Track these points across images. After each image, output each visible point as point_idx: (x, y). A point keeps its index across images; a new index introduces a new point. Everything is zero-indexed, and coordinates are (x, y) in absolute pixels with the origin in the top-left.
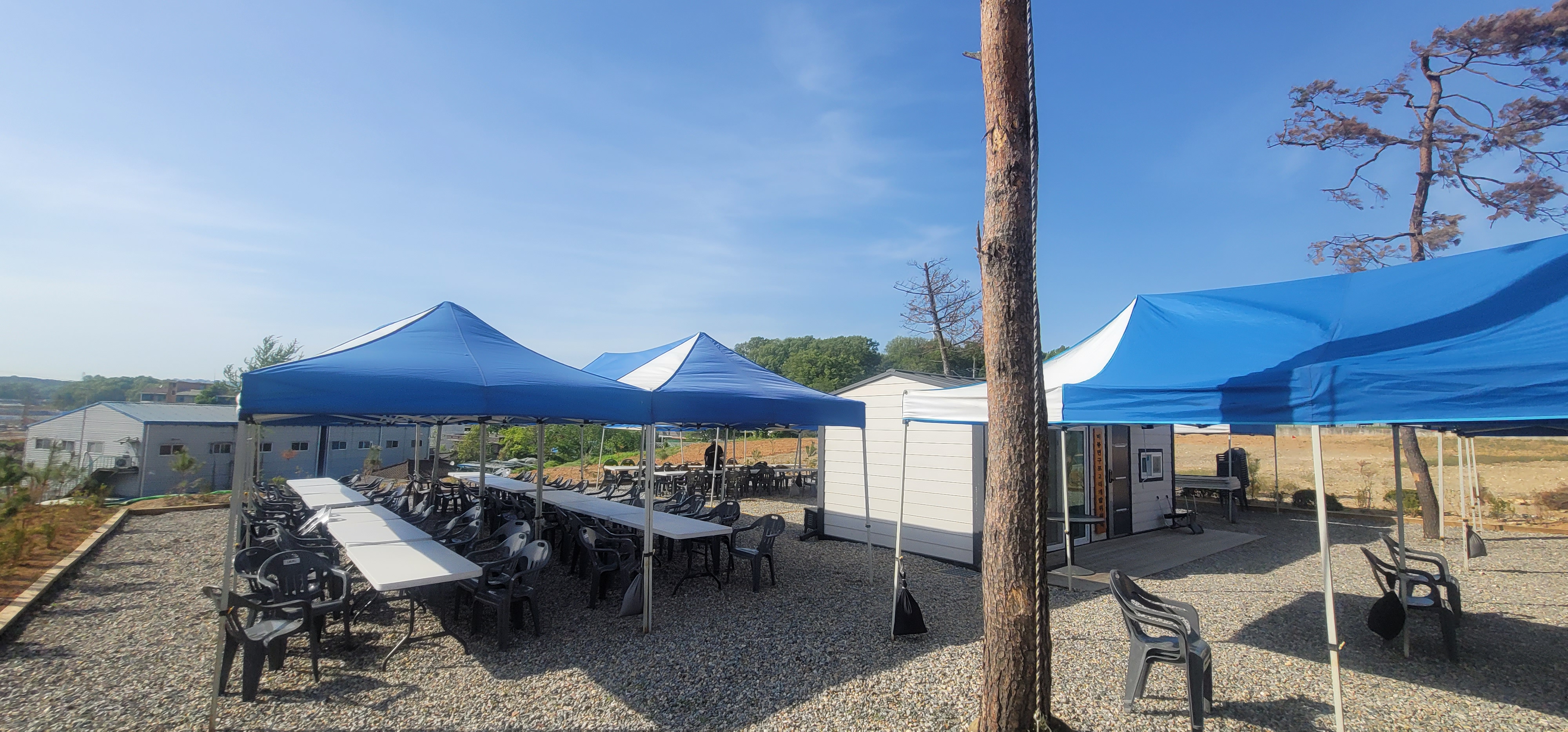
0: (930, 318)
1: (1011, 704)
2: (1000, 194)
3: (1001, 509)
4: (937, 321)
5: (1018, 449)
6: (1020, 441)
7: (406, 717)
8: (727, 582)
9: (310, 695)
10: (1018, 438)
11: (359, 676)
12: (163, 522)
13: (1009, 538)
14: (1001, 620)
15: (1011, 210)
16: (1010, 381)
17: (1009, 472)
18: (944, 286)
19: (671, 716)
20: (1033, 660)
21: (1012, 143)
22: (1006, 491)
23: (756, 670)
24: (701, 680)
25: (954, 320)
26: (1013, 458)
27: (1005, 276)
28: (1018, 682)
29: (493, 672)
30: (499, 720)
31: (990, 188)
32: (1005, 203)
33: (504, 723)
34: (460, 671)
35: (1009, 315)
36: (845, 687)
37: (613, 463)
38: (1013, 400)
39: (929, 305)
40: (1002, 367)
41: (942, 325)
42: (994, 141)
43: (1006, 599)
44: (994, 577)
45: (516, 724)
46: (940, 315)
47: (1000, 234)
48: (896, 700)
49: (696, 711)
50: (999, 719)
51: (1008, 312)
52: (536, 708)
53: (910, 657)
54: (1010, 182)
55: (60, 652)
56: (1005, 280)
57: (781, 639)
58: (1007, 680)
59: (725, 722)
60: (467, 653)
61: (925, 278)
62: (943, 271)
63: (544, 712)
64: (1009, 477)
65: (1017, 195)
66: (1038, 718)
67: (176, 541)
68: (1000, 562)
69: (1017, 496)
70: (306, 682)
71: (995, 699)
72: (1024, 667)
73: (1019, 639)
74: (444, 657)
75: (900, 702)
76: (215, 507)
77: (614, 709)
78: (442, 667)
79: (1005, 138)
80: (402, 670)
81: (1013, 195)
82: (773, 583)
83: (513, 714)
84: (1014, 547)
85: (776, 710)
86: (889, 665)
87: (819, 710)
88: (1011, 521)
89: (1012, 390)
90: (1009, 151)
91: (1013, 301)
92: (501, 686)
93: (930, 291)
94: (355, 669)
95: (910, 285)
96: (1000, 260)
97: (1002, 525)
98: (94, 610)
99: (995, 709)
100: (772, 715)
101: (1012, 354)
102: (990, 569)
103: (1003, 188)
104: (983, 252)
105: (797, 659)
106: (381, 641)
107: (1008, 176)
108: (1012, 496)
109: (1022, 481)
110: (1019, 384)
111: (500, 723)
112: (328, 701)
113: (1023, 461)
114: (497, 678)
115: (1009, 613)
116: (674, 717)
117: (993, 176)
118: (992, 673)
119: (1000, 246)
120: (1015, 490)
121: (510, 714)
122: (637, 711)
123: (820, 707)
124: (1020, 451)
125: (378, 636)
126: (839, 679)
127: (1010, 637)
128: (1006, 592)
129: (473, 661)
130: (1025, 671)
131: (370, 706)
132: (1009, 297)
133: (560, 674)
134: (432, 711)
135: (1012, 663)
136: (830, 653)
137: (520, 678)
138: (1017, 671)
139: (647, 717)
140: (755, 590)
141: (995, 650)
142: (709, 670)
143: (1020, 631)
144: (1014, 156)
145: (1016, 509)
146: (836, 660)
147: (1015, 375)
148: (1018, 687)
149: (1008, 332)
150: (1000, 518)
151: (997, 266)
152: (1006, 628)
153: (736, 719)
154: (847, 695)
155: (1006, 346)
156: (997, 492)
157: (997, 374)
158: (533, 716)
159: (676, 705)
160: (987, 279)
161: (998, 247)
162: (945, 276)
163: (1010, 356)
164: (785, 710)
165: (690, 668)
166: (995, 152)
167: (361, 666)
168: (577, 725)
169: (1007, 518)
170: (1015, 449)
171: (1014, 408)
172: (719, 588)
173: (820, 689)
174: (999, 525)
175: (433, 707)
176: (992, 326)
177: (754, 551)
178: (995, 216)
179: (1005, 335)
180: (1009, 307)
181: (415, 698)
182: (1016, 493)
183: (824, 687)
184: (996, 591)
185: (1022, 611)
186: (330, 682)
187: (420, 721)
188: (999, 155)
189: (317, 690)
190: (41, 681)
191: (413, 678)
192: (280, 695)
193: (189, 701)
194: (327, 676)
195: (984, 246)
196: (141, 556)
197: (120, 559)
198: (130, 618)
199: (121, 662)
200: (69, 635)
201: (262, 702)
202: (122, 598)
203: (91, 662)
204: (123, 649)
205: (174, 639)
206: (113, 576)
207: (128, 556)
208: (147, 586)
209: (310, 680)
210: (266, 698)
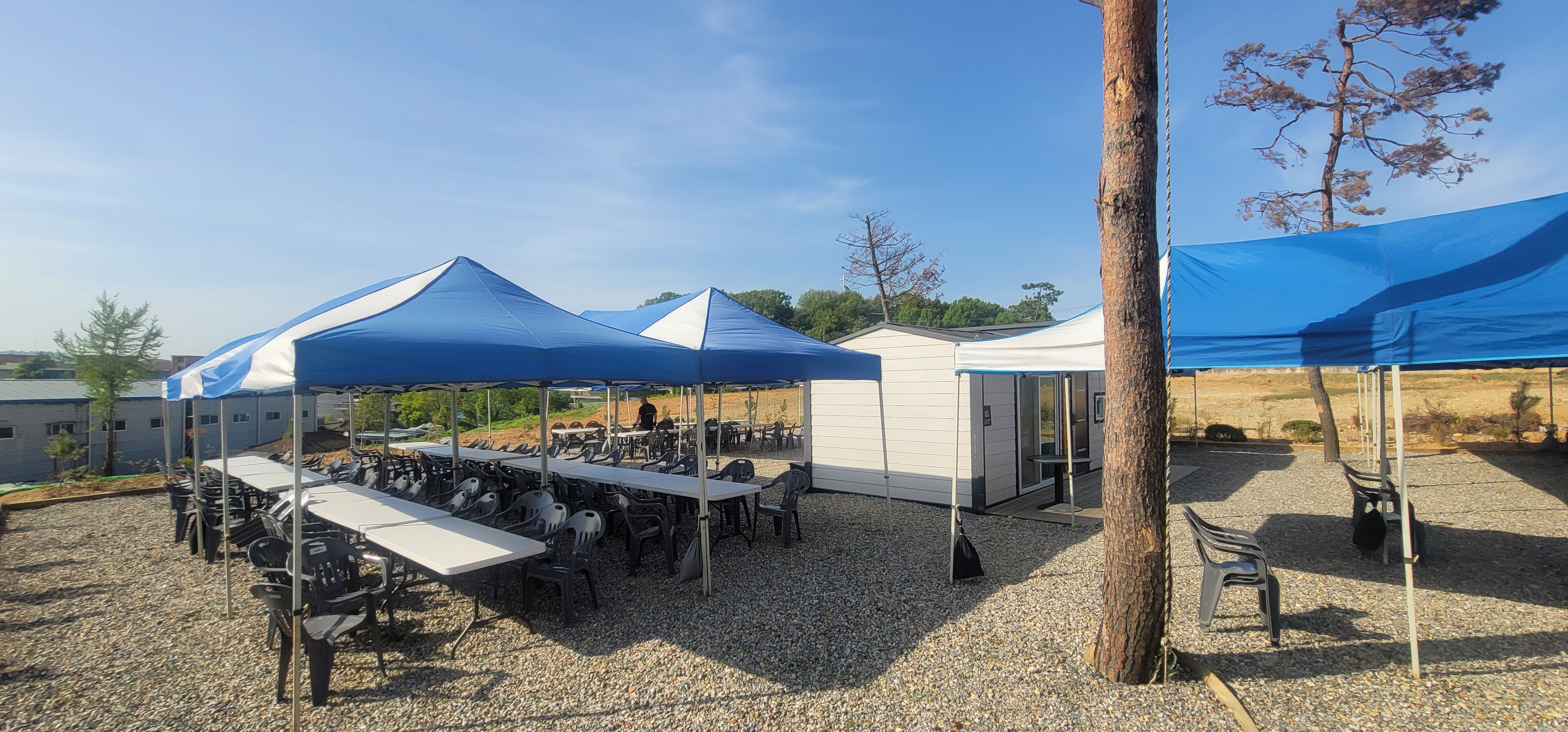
0: (872, 271)
1: (1139, 633)
2: (1125, 145)
3: (1127, 454)
4: (879, 274)
5: (1144, 395)
6: (1145, 388)
7: (515, 705)
8: (753, 541)
9: (385, 693)
10: (1143, 385)
11: (427, 668)
12: (53, 516)
13: (1138, 483)
14: (1131, 557)
15: (1137, 161)
16: (1136, 331)
17: (1135, 418)
18: (886, 238)
19: (794, 675)
20: (1161, 592)
21: (1137, 94)
22: (1132, 437)
23: (846, 624)
24: (799, 638)
25: (893, 273)
26: (1139, 404)
27: (1133, 228)
28: (1148, 614)
29: (577, 650)
30: (619, 698)
31: (1110, 138)
32: (1132, 154)
33: (627, 700)
34: (540, 652)
35: (1137, 266)
36: (941, 633)
37: (562, 426)
38: (1139, 349)
39: (870, 258)
40: (1128, 317)
41: (883, 278)
42: (1117, 91)
43: (1137, 538)
44: (1122, 517)
45: (641, 700)
46: (881, 268)
47: (1127, 186)
48: (995, 641)
49: (815, 669)
50: (1126, 648)
51: (1136, 263)
52: (650, 682)
53: (980, 599)
54: (1136, 134)
55: (36, 674)
56: (1133, 232)
57: (847, 592)
58: (1136, 612)
59: (851, 676)
60: (533, 632)
61: (866, 231)
62: (883, 222)
63: (661, 685)
64: (1135, 423)
65: (1143, 146)
66: (1166, 645)
67: (90, 536)
68: (1128, 504)
69: (1144, 441)
70: (371, 681)
71: (1122, 630)
72: (1153, 599)
73: (1149, 574)
74: (510, 639)
75: (1001, 642)
76: (111, 496)
77: (732, 675)
78: (515, 650)
79: (1131, 89)
80: (474, 656)
81: (1140, 146)
82: (800, 539)
83: (630, 690)
84: (1142, 489)
85: (893, 661)
86: (966, 608)
87: (932, 656)
88: (1139, 465)
89: (1138, 339)
90: (1134, 101)
91: (1140, 252)
92: (595, 664)
93: (871, 244)
94: (417, 660)
95: (852, 238)
96: (1128, 212)
97: (1129, 469)
98: (40, 622)
99: (1122, 639)
100: (892, 665)
101: (1139, 305)
102: (1117, 511)
103: (1128, 139)
104: (1107, 204)
105: (878, 609)
106: (426, 628)
107: (1134, 127)
108: (1138, 441)
109: (1148, 426)
110: (1145, 334)
111: (623, 701)
112: (413, 697)
113: (1148, 408)
114: (586, 655)
115: (1139, 551)
116: (797, 677)
117: (1116, 127)
118: (1119, 607)
119: (1128, 197)
120: (1141, 435)
121: (627, 690)
122: (758, 675)
123: (932, 653)
124: (1146, 397)
125: (421, 624)
126: (932, 625)
127: (1140, 573)
128: (1136, 531)
129: (544, 640)
130: (1154, 603)
131: (467, 697)
132: (1137, 249)
133: (649, 645)
134: (539, 695)
135: (1141, 597)
136: (905, 601)
137: (609, 654)
138: (1147, 604)
139: (771, 679)
140: (787, 546)
141: (1124, 586)
142: (799, 627)
143: (1151, 566)
144: (1140, 107)
145: (1143, 453)
146: (915, 608)
147: (1141, 325)
148: (1146, 618)
149: (1135, 283)
150: (1126, 462)
151: (1124, 217)
152: (1137, 565)
153: (860, 673)
154: (949, 639)
155: (1132, 297)
156: (1123, 439)
157: (1122, 324)
158: (652, 690)
159: (793, 666)
160: (1112, 230)
161: (1125, 198)
162: (886, 230)
163: (1137, 307)
164: (901, 660)
165: (779, 627)
166: (1119, 102)
167: (420, 657)
168: (706, 694)
169: (1134, 462)
170: (1141, 395)
171: (1140, 357)
172: (749, 546)
173: (920, 636)
174: (1126, 469)
175: (538, 691)
176: (1118, 277)
177: (778, 508)
178: (1120, 167)
179: (1132, 286)
180: (1136, 258)
181: (511, 684)
182: (1143, 438)
183: (922, 635)
184: (1125, 531)
185: (1151, 548)
186: (400, 677)
187: (534, 707)
188: (1124, 106)
189: (391, 685)
190: (38, 708)
191: (494, 663)
192: (350, 695)
193: (245, 712)
194: (391, 670)
195: (1108, 198)
196: (54, 555)
197: (28, 562)
198: (98, 628)
199: (126, 678)
200: (31, 653)
201: (336, 704)
202: (70, 606)
203: (87, 680)
204: (117, 663)
205: (174, 646)
206: (35, 581)
207: (36, 557)
208: (91, 589)
209: (375, 676)
210: (340, 700)
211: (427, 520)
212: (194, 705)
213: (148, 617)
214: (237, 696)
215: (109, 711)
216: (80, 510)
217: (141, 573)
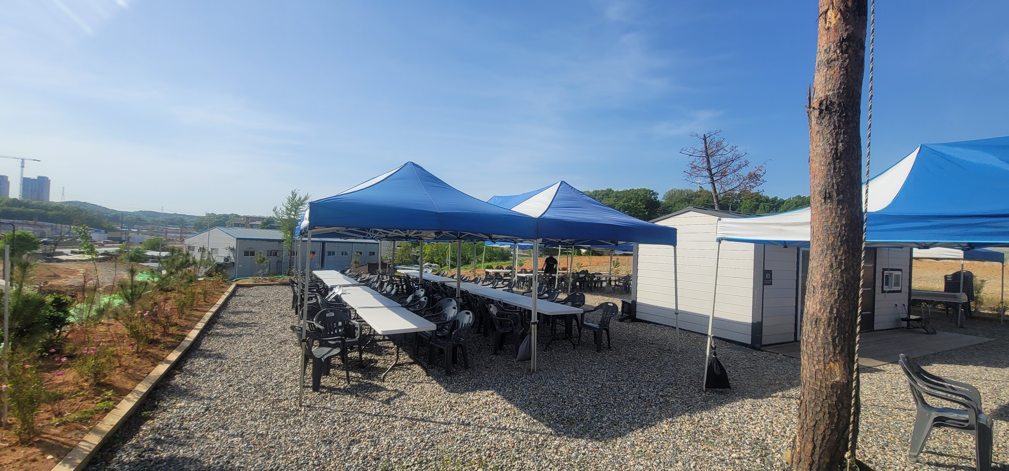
0: (706, 173)
1: (824, 444)
2: (832, 61)
3: (822, 302)
4: (712, 176)
5: (839, 258)
6: (841, 252)
7: (401, 410)
8: (578, 345)
9: (346, 391)
10: (839, 250)
11: (370, 383)
12: (252, 290)
13: (829, 325)
14: (819, 383)
15: (842, 73)
16: (835, 206)
17: (830, 275)
18: (718, 151)
19: (562, 426)
20: (846, 415)
21: (845, 20)
22: (827, 290)
23: (612, 402)
24: (576, 405)
25: (724, 174)
26: (834, 264)
27: (835, 125)
28: (832, 430)
29: (446, 388)
30: (455, 417)
31: (821, 57)
32: (837, 68)
33: (459, 419)
34: (427, 386)
35: (837, 155)
36: (678, 420)
37: (491, 268)
38: (837, 220)
39: (705, 164)
40: (828, 196)
41: (715, 178)
42: (828, 20)
43: (825, 369)
44: (814, 352)
45: (466, 421)
46: (714, 171)
47: (831, 93)
48: (718, 432)
49: (578, 425)
50: (812, 454)
51: (836, 153)
52: (476, 412)
53: (721, 404)
54: (841, 52)
55: (220, 356)
56: (834, 129)
57: (624, 384)
58: (822, 428)
59: (599, 434)
60: (428, 375)
61: (703, 145)
62: (717, 139)
63: (482, 415)
64: (830, 279)
65: (847, 61)
66: (849, 458)
67: (262, 302)
68: (820, 341)
69: (837, 293)
70: (342, 384)
71: (810, 440)
72: (837, 419)
73: (835, 399)
74: (415, 377)
75: (721, 434)
76: (276, 284)
77: (524, 418)
78: (416, 382)
79: (839, 16)
80: (393, 382)
81: (845, 61)
82: (610, 348)
83: (463, 414)
84: (833, 331)
85: (633, 430)
86: (707, 408)
87: (663, 433)
88: (831, 312)
89: (836, 213)
90: (842, 27)
91: (841, 144)
92: (452, 397)
93: (707, 154)
94: (367, 379)
95: (692, 151)
96: (831, 113)
97: (822, 314)
98: (230, 335)
99: (810, 447)
100: (631, 433)
101: (838, 186)
102: (810, 346)
103: (835, 56)
104: (814, 108)
105: (639, 398)
106: (378, 364)
107: (841, 46)
108: (832, 294)
109: (842, 282)
110: (842, 209)
111: (457, 419)
112: (357, 396)
113: (843, 267)
114: (449, 392)
115: (826, 380)
116: (564, 427)
117: (825, 48)
118: (808, 421)
119: (831, 102)
120: (835, 289)
121: (461, 414)
122: (540, 421)
123: (664, 431)
124: (841, 259)
125: (376, 362)
126: (673, 414)
127: (826, 397)
128: (824, 363)
129: (432, 380)
130: (838, 422)
131: (380, 401)
132: (837, 142)
133: (485, 393)
134: (415, 407)
135: (827, 416)
136: (662, 396)
137: (462, 393)
138: (832, 422)
139: (547, 425)
140: (599, 351)
141: (812, 405)
142: (580, 399)
143: (836, 393)
144: (847, 30)
145: (836, 302)
146: (667, 401)
147: (839, 202)
148: (831, 434)
149: (835, 169)
150: (820, 309)
151: (827, 117)
152: (823, 390)
153: (606, 433)
154: (681, 425)
155: (832, 180)
156: (819, 291)
157: (823, 201)
158: (475, 417)
159: (564, 420)
160: (817, 128)
161: (828, 102)
162: (719, 144)
163: (836, 187)
164: (639, 431)
165: (567, 397)
166: (828, 28)
167: (369, 378)
168: (504, 425)
169: (827, 309)
170: (836, 257)
171: (837, 227)
172: (574, 348)
173: (661, 419)
174: (820, 314)
175: (416, 405)
176: (820, 165)
177: (596, 326)
178: (826, 79)
179: (832, 171)
180: (836, 149)
181: (404, 399)
182: (836, 291)
183: (663, 418)
184: (815, 362)
185: (838, 379)
186: (356, 385)
187: (410, 413)
188: (832, 31)
189: (350, 389)
190: (214, 370)
191: (400, 387)
192: (331, 390)
193: (286, 388)
194: (353, 381)
195: (815, 103)
196: (247, 309)
197: (237, 310)
198: (248, 341)
199: (249, 364)
200: (222, 347)
201: (323, 393)
202: (242, 330)
203: (235, 362)
204: (249, 357)
205: (272, 354)
206: (236, 318)
207: (241, 308)
208: (253, 325)
209: (345, 383)
210: (325, 391)
211: (389, 307)
212: (267, 381)
213: (268, 340)
214: (285, 380)
215: (237, 377)
216: (263, 289)
217: (274, 320)
